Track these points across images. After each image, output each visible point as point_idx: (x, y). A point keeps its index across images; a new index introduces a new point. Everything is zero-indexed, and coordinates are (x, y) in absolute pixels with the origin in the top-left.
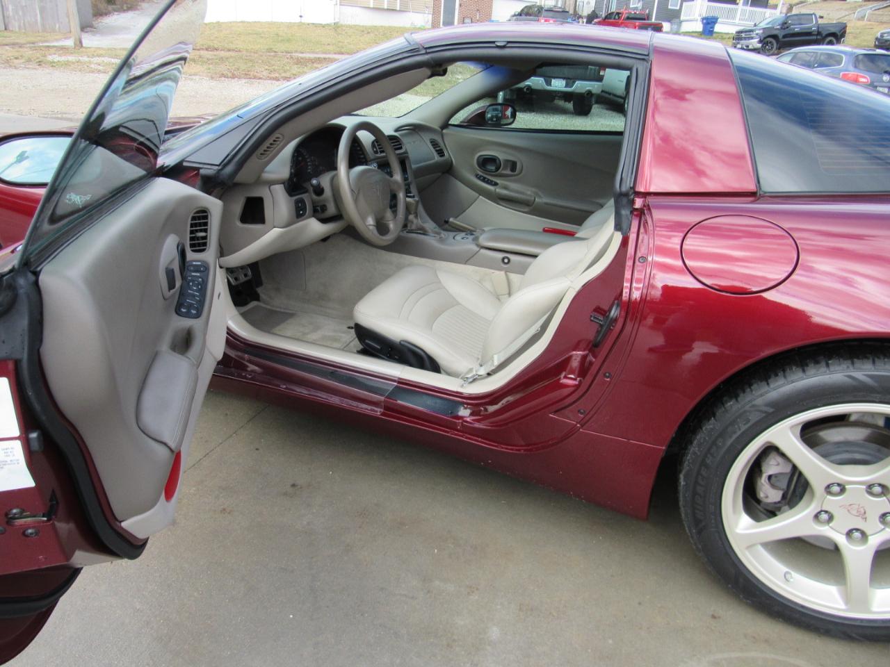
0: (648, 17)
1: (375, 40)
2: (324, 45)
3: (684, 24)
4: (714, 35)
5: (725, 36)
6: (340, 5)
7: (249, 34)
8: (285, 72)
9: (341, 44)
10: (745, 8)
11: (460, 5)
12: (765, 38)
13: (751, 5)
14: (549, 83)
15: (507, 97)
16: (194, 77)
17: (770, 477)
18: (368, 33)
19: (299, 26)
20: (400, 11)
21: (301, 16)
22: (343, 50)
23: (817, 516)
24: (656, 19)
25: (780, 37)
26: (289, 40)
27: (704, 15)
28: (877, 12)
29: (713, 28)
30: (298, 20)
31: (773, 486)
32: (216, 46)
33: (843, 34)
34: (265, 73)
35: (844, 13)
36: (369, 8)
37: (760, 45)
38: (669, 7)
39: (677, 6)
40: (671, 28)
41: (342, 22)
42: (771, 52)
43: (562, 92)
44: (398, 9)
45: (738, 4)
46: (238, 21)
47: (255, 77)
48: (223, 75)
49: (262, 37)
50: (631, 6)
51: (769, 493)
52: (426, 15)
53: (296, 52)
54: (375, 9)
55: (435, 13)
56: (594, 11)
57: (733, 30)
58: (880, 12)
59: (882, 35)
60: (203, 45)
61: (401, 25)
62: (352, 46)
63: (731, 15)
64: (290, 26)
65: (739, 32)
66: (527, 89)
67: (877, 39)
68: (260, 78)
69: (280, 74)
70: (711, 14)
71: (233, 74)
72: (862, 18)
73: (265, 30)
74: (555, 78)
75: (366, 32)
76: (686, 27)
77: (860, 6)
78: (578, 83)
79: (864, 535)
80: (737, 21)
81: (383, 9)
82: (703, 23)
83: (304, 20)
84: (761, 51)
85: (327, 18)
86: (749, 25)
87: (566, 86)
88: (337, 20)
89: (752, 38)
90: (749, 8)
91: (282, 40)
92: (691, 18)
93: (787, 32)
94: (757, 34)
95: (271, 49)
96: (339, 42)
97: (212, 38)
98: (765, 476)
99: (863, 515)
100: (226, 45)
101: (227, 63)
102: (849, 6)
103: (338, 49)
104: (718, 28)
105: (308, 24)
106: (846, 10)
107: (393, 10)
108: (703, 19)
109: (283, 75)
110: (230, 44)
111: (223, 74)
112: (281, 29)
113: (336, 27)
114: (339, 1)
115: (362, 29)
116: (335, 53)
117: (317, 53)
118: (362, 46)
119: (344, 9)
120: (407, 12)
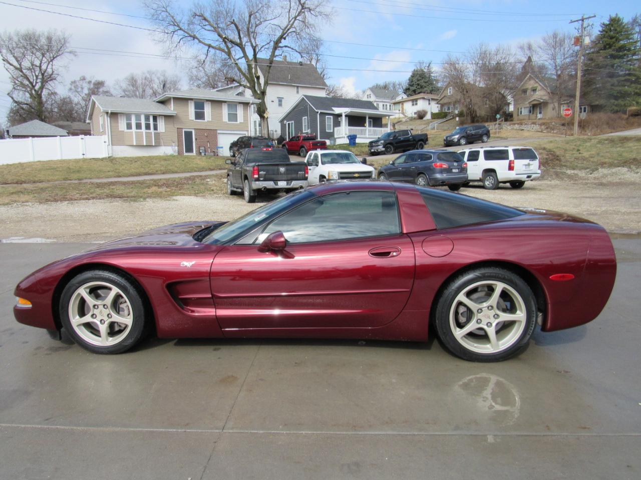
0: (315, 138)
1: (142, 166)
2: (105, 172)
3: (337, 140)
4: (357, 145)
5: (363, 145)
6: (112, 145)
7: (47, 169)
8: (91, 193)
9: (117, 171)
10: (370, 128)
11: (196, 139)
12: (386, 145)
13: (373, 127)
14: (276, 184)
15: (252, 195)
16: (27, 204)
17: (461, 314)
18: (136, 161)
19: (83, 161)
20: (155, 146)
21: (83, 154)
22: (120, 174)
23: (477, 321)
24: (320, 138)
25: (394, 143)
26: (78, 171)
27: (348, 135)
28: (440, 125)
29: (355, 141)
30: (81, 157)
31: (463, 317)
32: (23, 180)
33: (427, 140)
34: (78, 195)
35: (423, 126)
36: (132, 146)
37: (384, 149)
38: (327, 131)
39: (331, 130)
40: (330, 143)
41: (114, 156)
42: (391, 152)
43: (285, 188)
44: (154, 144)
45: (365, 127)
46: (35, 161)
47: (71, 199)
48: (49, 201)
49: (58, 171)
50: (304, 132)
51: (462, 319)
52: (174, 147)
53: (86, 178)
54: (138, 146)
55: (179, 145)
56: (281, 136)
57: (368, 141)
58: (442, 125)
59: (447, 137)
60: (13, 180)
61: (158, 155)
62: (126, 171)
63: (362, 132)
64: (77, 161)
65: (371, 143)
66: (264, 189)
67: (444, 140)
68: (76, 200)
69: (88, 195)
70: (352, 134)
71: (55, 199)
72: (433, 129)
73: (59, 166)
74: (279, 181)
75: (133, 161)
76: (339, 142)
77: (431, 122)
78: (293, 182)
79: (491, 324)
80: (367, 136)
81: (143, 146)
82: (348, 139)
83: (85, 157)
84: (386, 153)
85: (104, 154)
86: (375, 138)
87: (287, 185)
88: (110, 155)
89: (379, 145)
90: (372, 128)
91: (74, 172)
92: (341, 136)
93: (396, 141)
94: (381, 143)
95: (67, 178)
96: (116, 169)
97: (19, 174)
98: (460, 315)
99: (489, 317)
100: (31, 179)
101: (47, 192)
102: (424, 122)
103: (117, 174)
104: (358, 141)
105: (90, 159)
106: (424, 124)
107: (150, 146)
108: (348, 137)
109: (91, 196)
110: (34, 178)
111: (47, 199)
112: (70, 164)
113: (111, 159)
114: (110, 143)
115: (131, 159)
116: (115, 177)
117: (102, 178)
118: (133, 171)
119: (115, 147)
120: (160, 146)
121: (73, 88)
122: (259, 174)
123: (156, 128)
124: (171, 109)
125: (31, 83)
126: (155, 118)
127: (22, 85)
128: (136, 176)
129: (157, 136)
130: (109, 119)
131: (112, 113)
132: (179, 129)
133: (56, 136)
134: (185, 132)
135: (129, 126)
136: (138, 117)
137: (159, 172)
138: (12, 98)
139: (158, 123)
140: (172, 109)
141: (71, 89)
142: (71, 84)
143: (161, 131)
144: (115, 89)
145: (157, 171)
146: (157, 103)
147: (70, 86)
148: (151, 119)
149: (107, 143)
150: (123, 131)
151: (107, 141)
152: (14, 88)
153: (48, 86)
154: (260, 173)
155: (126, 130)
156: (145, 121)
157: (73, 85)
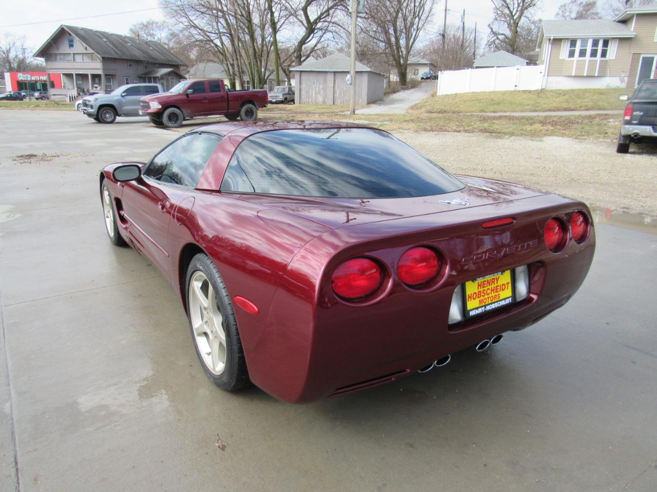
1: (567, 100)
2: (524, 105)
6: (548, 76)
9: (538, 104)
18: (565, 95)
19: (511, 93)
20: (598, 77)
21: (516, 86)
22: (537, 109)
26: (499, 104)
30: (513, 88)
36: (570, 76)
41: (547, 88)
44: (596, 75)
46: (470, 92)
48: (425, 130)
49: (480, 102)
52: (622, 78)
53: (500, 111)
54: (576, 77)
62: (546, 106)
64: (505, 93)
66: (635, 136)
75: (563, 94)
81: (582, 77)
83: (517, 89)
85: (537, 86)
88: (543, 87)
91: (494, 104)
95: (483, 110)
101: (433, 122)
103: (534, 108)
105: (519, 91)
107: (592, 76)
113: (541, 92)
114: (546, 73)
115: (560, 92)
116: (530, 111)
117: (516, 112)
118: (555, 105)
119: (551, 78)
120: (605, 76)
121: (560, 12)
122: (631, 115)
123: (604, 54)
124: (630, 30)
125: (511, 12)
126: (606, 43)
127: (504, 15)
128: (554, 111)
129: (603, 65)
130: (550, 45)
131: (555, 40)
132: (636, 56)
133: (493, 67)
134: (643, 58)
135: (572, 54)
136: (585, 41)
137: (583, 108)
138: (492, 29)
139: (609, 48)
140: (632, 30)
141: (558, 14)
142: (560, 9)
143: (611, 58)
144: (603, 9)
145: (580, 107)
146: (618, 23)
147: (558, 10)
148: (601, 43)
149: (543, 74)
150: (564, 60)
151: (543, 71)
152: (496, 19)
153: (526, 13)
154: (634, 113)
155: (567, 59)
156: (593, 46)
157: (562, 9)
